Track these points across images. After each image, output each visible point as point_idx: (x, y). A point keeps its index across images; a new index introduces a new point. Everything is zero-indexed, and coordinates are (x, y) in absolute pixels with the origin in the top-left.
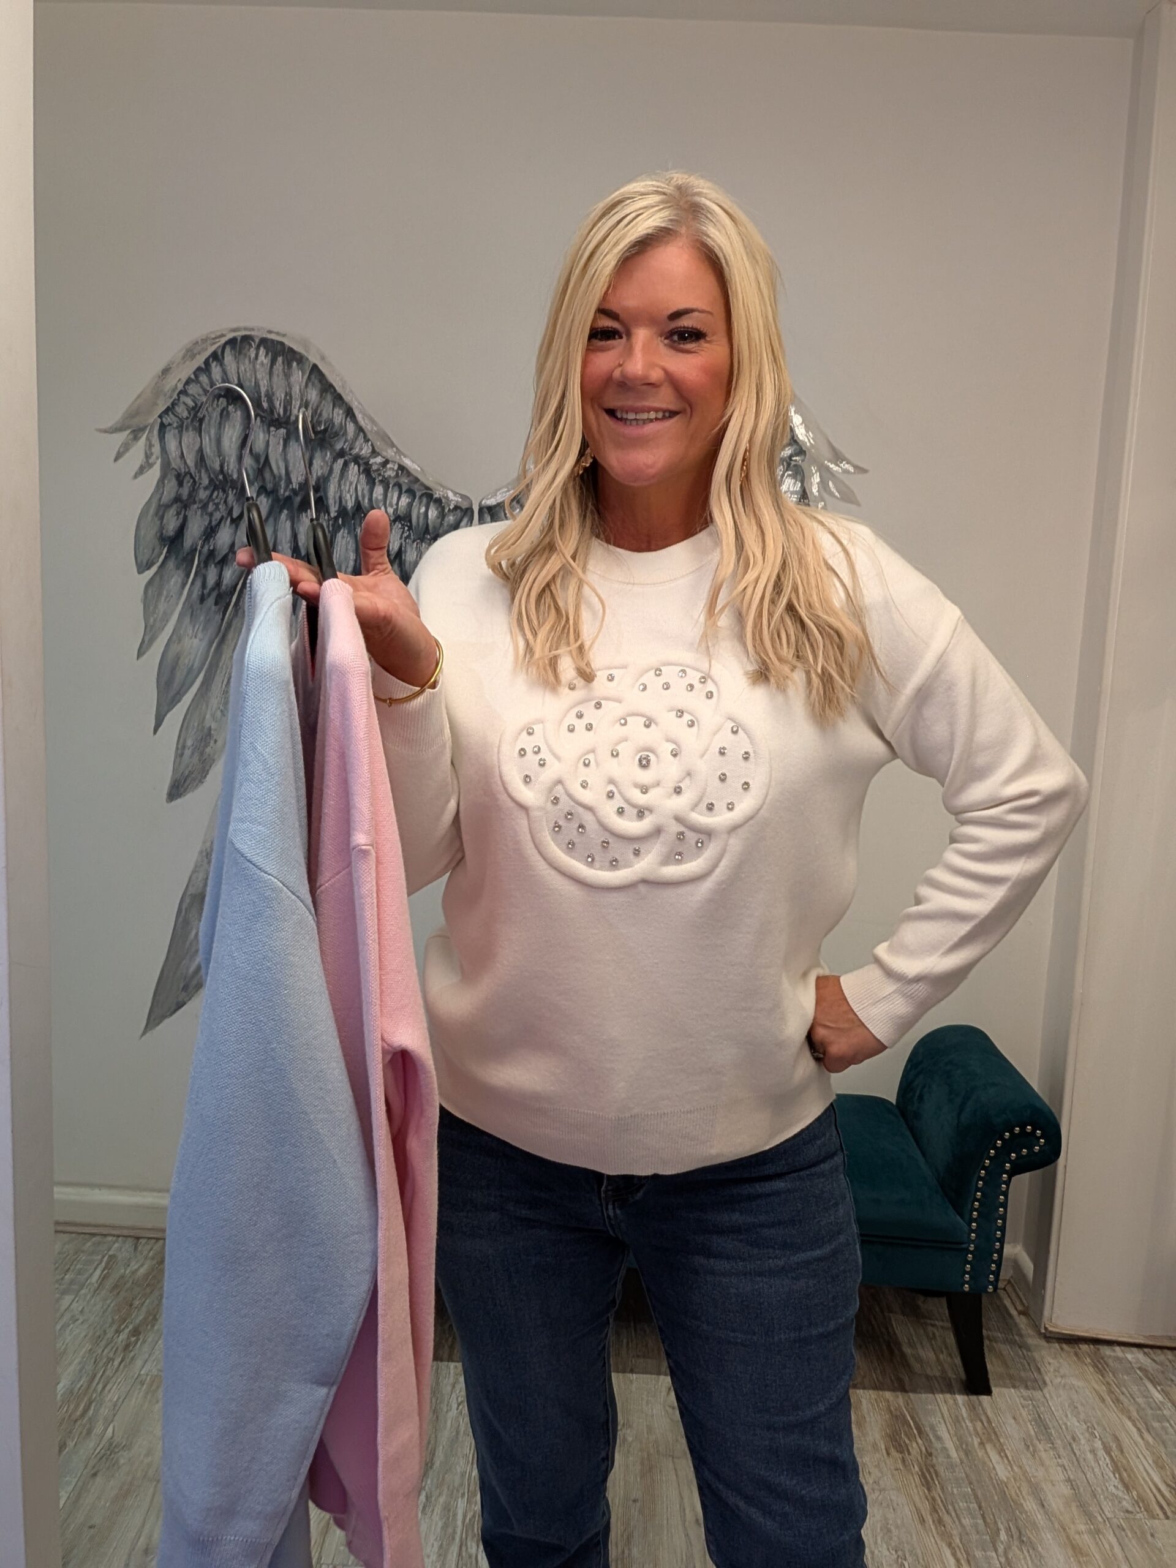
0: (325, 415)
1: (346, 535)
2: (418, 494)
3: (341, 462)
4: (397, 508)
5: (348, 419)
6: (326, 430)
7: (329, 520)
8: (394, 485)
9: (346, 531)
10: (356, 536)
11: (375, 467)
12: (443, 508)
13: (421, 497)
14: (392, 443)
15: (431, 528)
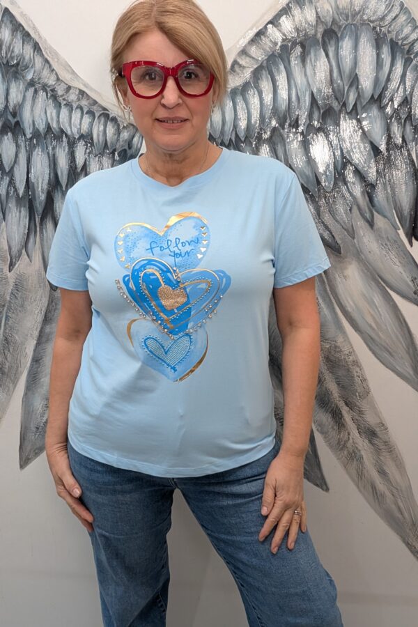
0: (17, 51)
1: (40, 153)
2: (97, 115)
3: (32, 90)
4: (81, 128)
5: (36, 53)
6: (18, 64)
7: (26, 141)
8: (77, 108)
9: (40, 150)
10: (48, 153)
11: (60, 92)
12: (118, 126)
13: (99, 117)
14: (74, 71)
15: (109, 144)
